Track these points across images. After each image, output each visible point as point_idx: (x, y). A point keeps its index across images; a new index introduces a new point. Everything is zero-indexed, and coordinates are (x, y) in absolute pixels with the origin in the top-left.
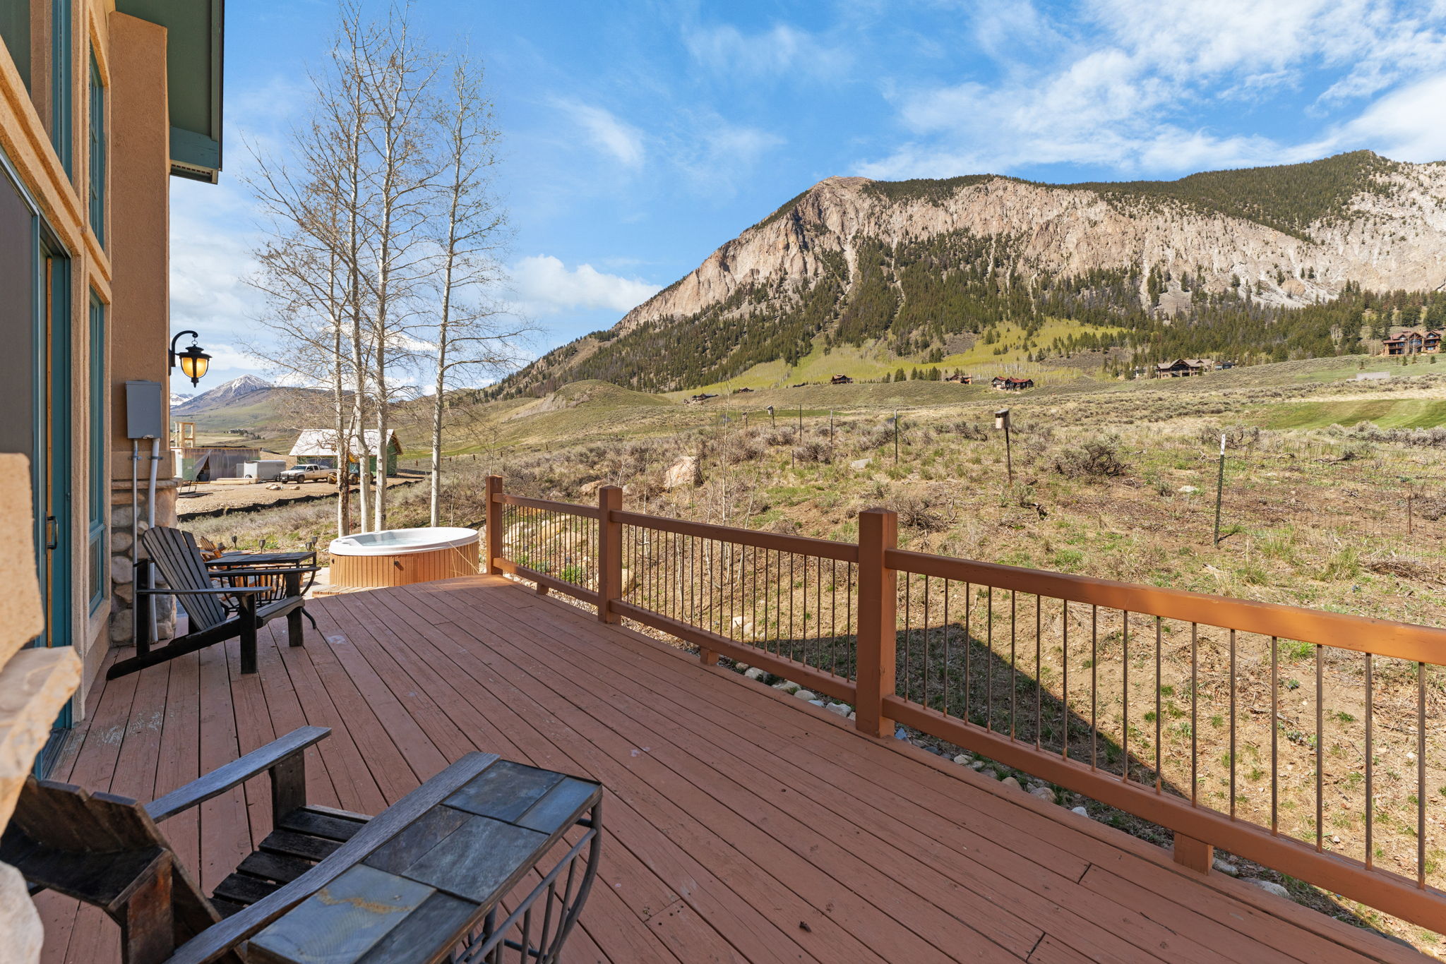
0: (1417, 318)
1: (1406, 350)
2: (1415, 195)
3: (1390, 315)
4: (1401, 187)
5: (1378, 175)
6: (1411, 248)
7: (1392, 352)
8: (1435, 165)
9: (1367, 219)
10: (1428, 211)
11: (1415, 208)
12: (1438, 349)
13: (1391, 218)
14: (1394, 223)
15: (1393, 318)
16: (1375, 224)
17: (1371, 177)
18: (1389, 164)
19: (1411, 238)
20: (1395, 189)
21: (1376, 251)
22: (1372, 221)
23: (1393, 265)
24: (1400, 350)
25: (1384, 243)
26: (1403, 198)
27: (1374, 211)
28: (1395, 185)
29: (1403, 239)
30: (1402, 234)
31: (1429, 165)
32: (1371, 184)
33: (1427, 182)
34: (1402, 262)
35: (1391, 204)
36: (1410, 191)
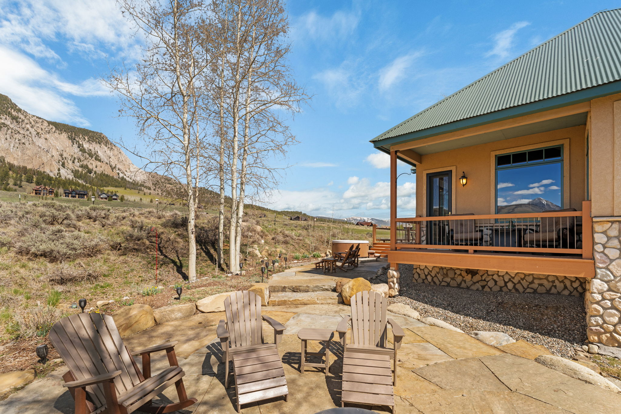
0: (32, 180)
1: (42, 194)
2: (28, 126)
3: (21, 176)
4: (23, 121)
5: (13, 110)
6: (27, 148)
7: (36, 194)
8: (35, 117)
9: (8, 129)
10: (33, 135)
11: (28, 132)
12: (53, 195)
13: (19, 132)
14: (20, 135)
15: (23, 177)
16: (12, 133)
17: (10, 110)
18: (17, 108)
19: (27, 144)
20: (20, 120)
21: (12, 145)
22: (10, 130)
23: (20, 154)
24: (39, 193)
25: (16, 143)
26: (23, 126)
27: (12, 126)
28: (20, 118)
29: (24, 143)
30: (23, 141)
31: (34, 116)
32: (9, 113)
33: (33, 123)
34: (24, 154)
35: (18, 126)
36: (27, 124)
